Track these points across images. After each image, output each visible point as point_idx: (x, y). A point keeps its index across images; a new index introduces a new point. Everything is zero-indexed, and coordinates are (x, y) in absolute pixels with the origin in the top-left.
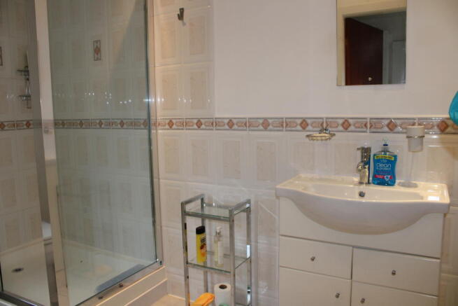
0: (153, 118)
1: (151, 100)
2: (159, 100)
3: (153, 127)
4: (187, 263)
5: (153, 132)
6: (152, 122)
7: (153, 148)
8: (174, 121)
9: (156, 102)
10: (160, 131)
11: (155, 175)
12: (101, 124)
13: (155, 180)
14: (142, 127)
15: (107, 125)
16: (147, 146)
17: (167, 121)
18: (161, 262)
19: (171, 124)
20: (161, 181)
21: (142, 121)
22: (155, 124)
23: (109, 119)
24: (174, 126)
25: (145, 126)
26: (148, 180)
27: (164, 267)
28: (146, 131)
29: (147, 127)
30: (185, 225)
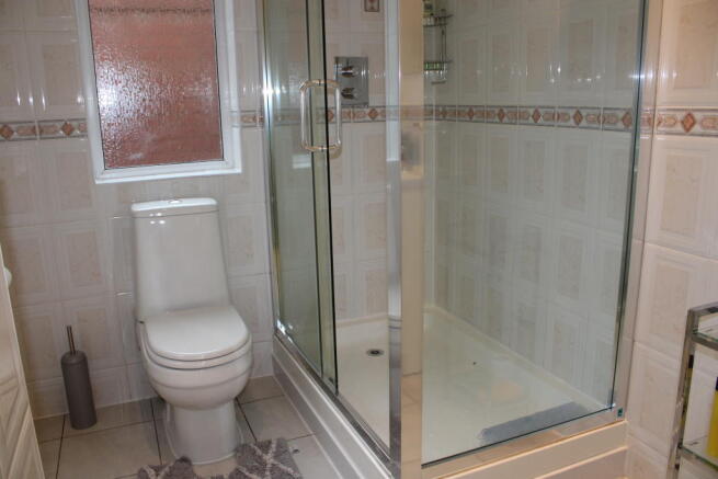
0: (646, 109)
1: (647, 76)
2: (664, 75)
3: (644, 128)
4: (680, 446)
5: (644, 137)
6: (644, 116)
7: (640, 170)
8: (698, 116)
9: (656, 79)
10: (659, 138)
11: (636, 229)
12: (536, 116)
13: (635, 242)
14: (620, 125)
15: (547, 120)
16: (626, 166)
17: (680, 116)
18: (620, 411)
19: (688, 123)
20: (647, 245)
21: (621, 114)
22: (650, 121)
23: (553, 108)
24: (697, 128)
25: (627, 126)
26: (620, 239)
27: (625, 421)
28: (628, 136)
29: (631, 128)
30: (692, 358)
